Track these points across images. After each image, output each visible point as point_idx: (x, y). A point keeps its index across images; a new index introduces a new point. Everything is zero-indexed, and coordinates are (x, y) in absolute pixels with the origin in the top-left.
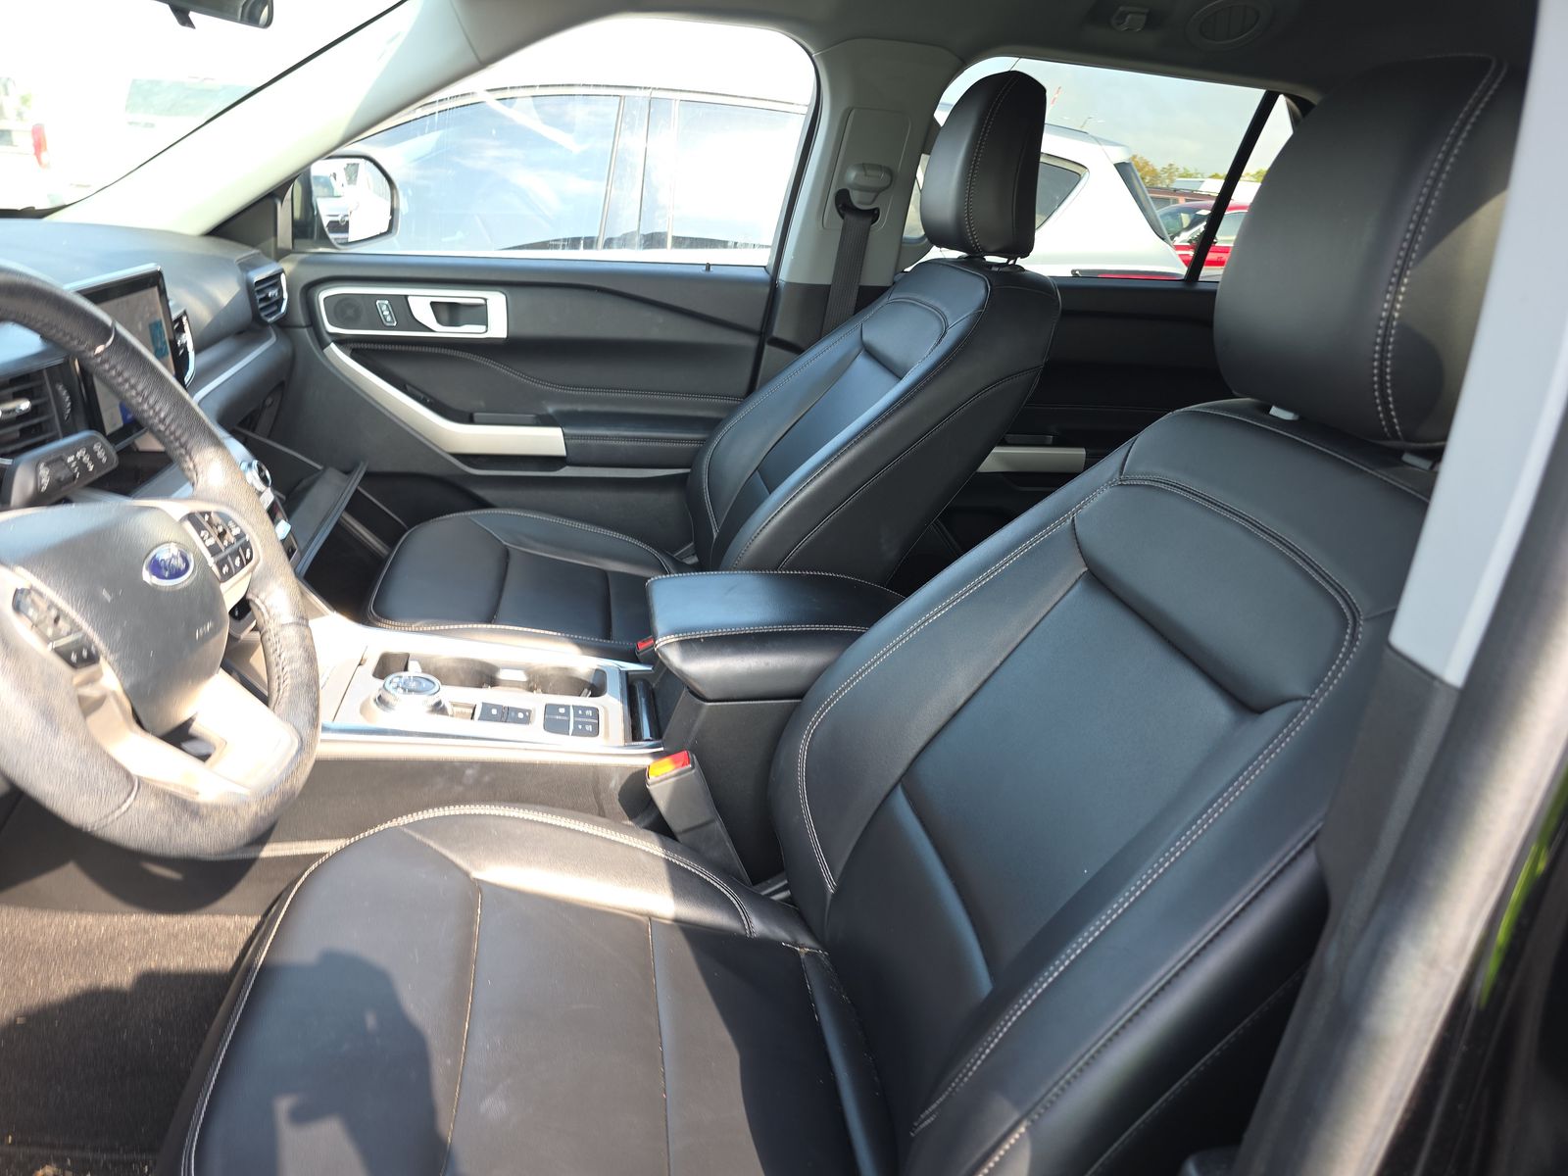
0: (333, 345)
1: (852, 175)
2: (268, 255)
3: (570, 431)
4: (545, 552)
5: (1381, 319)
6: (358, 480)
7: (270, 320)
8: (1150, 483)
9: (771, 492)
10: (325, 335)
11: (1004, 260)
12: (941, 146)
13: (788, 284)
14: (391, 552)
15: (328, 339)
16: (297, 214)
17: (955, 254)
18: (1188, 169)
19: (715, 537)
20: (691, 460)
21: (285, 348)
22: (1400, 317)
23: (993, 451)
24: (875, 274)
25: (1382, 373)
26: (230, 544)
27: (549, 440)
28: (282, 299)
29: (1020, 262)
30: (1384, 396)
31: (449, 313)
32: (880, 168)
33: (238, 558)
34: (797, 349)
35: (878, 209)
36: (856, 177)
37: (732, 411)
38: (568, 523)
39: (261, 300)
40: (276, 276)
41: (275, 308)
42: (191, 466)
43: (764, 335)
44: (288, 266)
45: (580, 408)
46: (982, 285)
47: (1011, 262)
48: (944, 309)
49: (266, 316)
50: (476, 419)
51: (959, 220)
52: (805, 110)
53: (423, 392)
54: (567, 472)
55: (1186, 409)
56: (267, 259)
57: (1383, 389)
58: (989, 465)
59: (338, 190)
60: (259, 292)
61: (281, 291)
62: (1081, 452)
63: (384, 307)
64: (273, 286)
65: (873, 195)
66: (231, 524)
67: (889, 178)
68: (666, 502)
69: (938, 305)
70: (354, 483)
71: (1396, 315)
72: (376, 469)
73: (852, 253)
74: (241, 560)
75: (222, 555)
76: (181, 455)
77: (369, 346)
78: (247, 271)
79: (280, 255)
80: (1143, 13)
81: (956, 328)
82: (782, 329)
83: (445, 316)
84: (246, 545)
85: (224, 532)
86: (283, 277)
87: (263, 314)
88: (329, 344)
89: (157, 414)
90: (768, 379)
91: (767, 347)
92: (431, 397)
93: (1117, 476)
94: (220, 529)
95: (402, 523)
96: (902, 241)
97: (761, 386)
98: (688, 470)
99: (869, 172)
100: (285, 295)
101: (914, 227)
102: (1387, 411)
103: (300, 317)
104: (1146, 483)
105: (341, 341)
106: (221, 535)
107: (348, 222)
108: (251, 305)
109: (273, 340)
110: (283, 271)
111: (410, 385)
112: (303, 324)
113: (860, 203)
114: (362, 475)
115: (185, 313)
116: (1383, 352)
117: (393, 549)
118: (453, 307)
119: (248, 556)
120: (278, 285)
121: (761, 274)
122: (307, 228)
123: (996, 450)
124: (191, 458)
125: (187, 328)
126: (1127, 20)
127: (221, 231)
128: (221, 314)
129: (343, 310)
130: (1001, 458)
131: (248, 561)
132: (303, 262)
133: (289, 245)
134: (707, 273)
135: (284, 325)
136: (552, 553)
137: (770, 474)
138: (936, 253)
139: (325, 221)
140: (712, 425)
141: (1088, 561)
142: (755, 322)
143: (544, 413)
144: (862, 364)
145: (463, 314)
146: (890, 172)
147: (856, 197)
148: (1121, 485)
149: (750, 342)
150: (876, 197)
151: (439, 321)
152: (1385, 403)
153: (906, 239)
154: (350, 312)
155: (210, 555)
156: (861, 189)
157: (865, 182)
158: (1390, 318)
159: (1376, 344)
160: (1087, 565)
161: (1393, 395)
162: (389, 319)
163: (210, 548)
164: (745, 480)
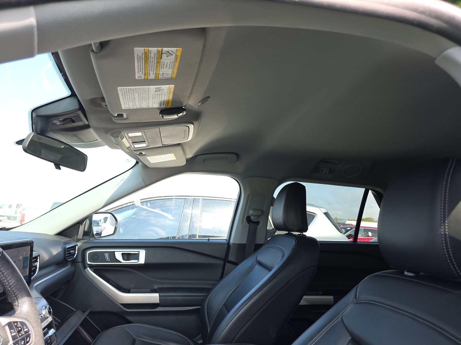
0: (88, 268)
1: (251, 212)
2: (74, 241)
3: (162, 294)
4: (149, 340)
5: (442, 235)
6: (87, 314)
7: (69, 260)
8: (368, 302)
9: (228, 312)
10: (87, 265)
11: (300, 233)
12: (276, 204)
13: (233, 244)
14: (93, 342)
15: (87, 266)
16: (86, 229)
17: (284, 232)
18: (341, 218)
19: (209, 332)
20: (201, 303)
21: (73, 269)
22: (449, 234)
23: (303, 297)
24: (259, 240)
25: (449, 254)
26: (22, 335)
27: (154, 297)
28: (75, 253)
29: (304, 233)
30: (452, 262)
31: (126, 256)
32: (259, 210)
33: (23, 342)
34: (236, 264)
35: (259, 221)
36: (252, 212)
37: (215, 285)
38: (157, 328)
39: (68, 254)
40: (75, 247)
41: (72, 256)
42: (17, 304)
43: (226, 260)
44: (79, 244)
45: (166, 286)
46: (294, 240)
47: (302, 234)
48: (283, 248)
49: (68, 259)
50: (131, 292)
51: (284, 222)
52: (236, 200)
53: (114, 282)
54: (159, 309)
55: (374, 274)
56: (73, 242)
57: (451, 260)
58: (303, 302)
59: (100, 224)
60: (68, 251)
61: (75, 251)
62: (331, 297)
63: (107, 255)
64: (73, 250)
65: (257, 217)
66: (25, 327)
67: (262, 213)
68: (192, 319)
69: (280, 247)
70: (85, 315)
71: (447, 233)
72: (94, 310)
73: (252, 234)
74: (25, 342)
75: (16, 340)
76: (15, 300)
77: (100, 268)
78: (66, 245)
79: (78, 240)
80: (328, 169)
81: (287, 254)
82: (231, 258)
83: (126, 257)
84: (29, 336)
85: (21, 330)
86: (77, 247)
87: (67, 258)
88: (87, 268)
89: (9, 283)
90: (227, 275)
91: (227, 264)
92: (117, 284)
93: (355, 300)
94: (20, 329)
95: (100, 330)
96: (267, 231)
97: (225, 277)
98: (200, 307)
99: (256, 211)
100: (76, 252)
101: (270, 226)
102: (454, 267)
103: (80, 259)
104: (366, 302)
105: (91, 267)
106: (19, 332)
107: (102, 233)
108: (64, 255)
109: (69, 266)
110: (77, 245)
111: (111, 280)
112: (80, 261)
113: (254, 220)
114: (89, 312)
115: (39, 256)
116: (446, 246)
117: (94, 340)
118: (129, 254)
119: (28, 340)
120: (75, 249)
121: (225, 241)
122: (88, 233)
123: (304, 297)
124: (17, 301)
125: (38, 260)
126: (324, 171)
127: (61, 234)
128: (53, 257)
129: (93, 257)
130: (306, 300)
131: (28, 342)
132: (84, 243)
133: (81, 238)
134: (208, 242)
135: (74, 262)
136: (151, 341)
137: (228, 306)
138: (278, 233)
139: (95, 233)
140: (208, 290)
141: (351, 334)
142: (223, 256)
143: (154, 288)
144: (257, 267)
145: (131, 257)
146: (262, 211)
147: (252, 218)
148: (357, 303)
149: (221, 262)
150: (258, 218)
151: (124, 259)
152: (453, 265)
153: (268, 230)
154: (96, 257)
155: (12, 340)
156: (254, 216)
157: (255, 214)
158: (445, 234)
159: (443, 243)
160: (351, 336)
161: (455, 261)
162: (108, 259)
163: (12, 337)
164: (220, 309)
